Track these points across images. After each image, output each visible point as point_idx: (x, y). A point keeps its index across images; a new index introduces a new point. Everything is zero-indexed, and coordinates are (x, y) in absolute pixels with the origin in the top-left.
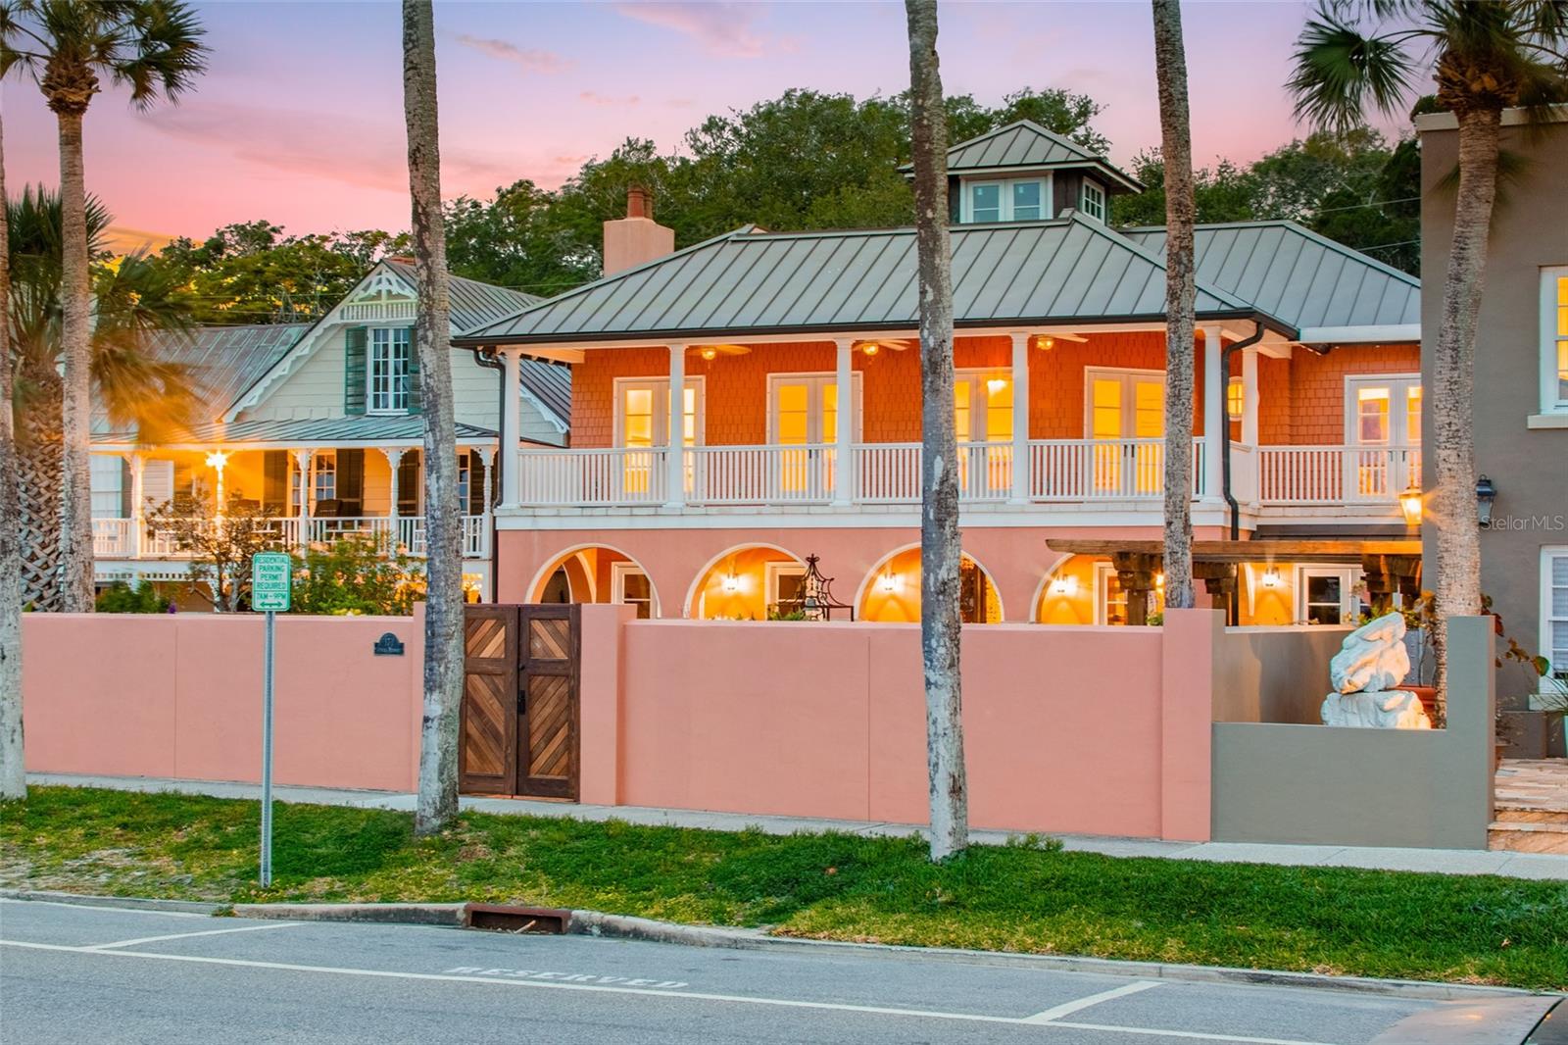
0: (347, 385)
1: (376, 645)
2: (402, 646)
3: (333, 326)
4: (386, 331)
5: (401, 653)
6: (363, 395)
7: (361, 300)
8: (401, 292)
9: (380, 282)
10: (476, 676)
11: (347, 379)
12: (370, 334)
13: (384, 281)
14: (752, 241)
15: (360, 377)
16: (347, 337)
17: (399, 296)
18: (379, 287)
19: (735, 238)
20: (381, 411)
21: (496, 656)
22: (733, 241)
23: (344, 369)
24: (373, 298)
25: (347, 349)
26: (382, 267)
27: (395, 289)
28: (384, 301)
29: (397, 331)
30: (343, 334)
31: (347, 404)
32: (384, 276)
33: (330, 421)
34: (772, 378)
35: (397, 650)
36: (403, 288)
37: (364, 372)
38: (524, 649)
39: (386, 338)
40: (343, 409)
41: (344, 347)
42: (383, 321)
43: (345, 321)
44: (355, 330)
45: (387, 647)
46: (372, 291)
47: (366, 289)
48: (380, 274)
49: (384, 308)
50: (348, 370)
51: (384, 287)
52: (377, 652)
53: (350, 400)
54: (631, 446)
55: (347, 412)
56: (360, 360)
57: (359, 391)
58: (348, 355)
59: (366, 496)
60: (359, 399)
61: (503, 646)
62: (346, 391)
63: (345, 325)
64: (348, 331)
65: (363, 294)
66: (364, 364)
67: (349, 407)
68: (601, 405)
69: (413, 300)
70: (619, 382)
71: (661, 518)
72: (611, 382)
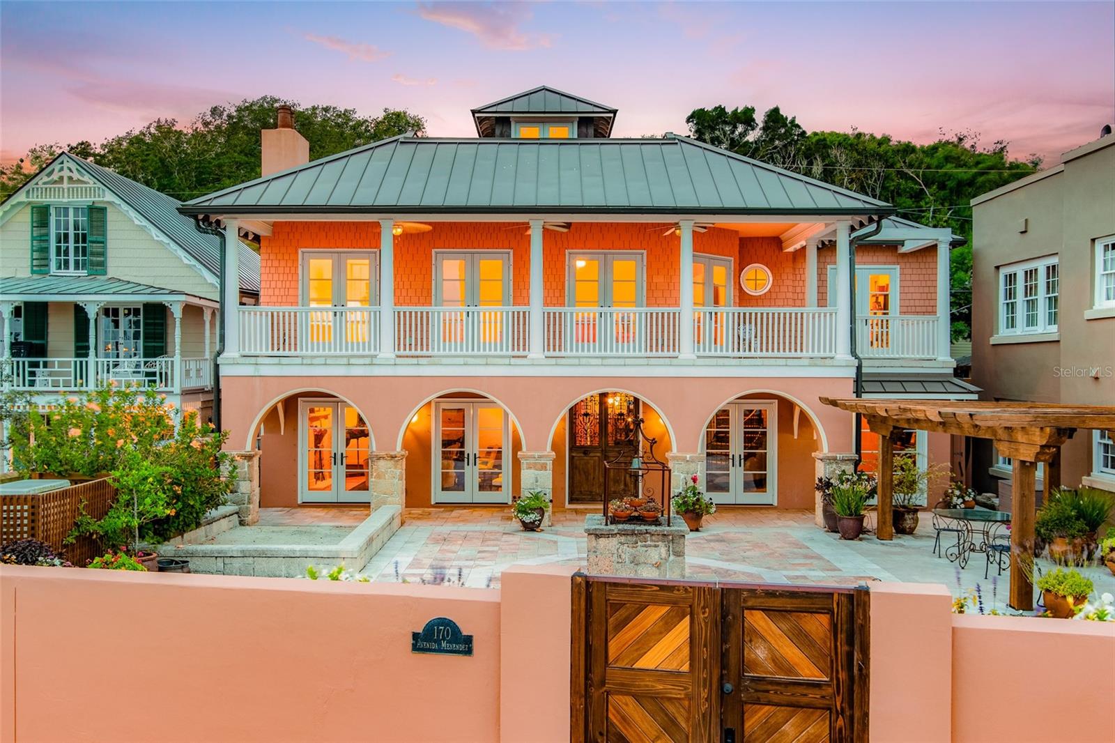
0: (33, 251)
1: (415, 636)
2: (468, 640)
3: (19, 203)
4: (66, 209)
5: (469, 652)
6: (47, 259)
7: (44, 183)
8: (81, 178)
9: (62, 169)
10: (629, 699)
11: (32, 246)
12: (52, 211)
13: (65, 168)
14: (419, 143)
15: (44, 245)
16: (32, 213)
17: (79, 181)
18: (61, 174)
19: (403, 140)
20: (63, 272)
21: (672, 666)
22: (402, 143)
23: (30, 238)
24: (55, 182)
25: (32, 222)
26: (64, 158)
27: (76, 176)
28: (66, 185)
29: (76, 209)
30: (29, 210)
31: (33, 266)
32: (66, 165)
33: (19, 279)
34: (436, 253)
35: (462, 647)
36: (82, 175)
37: (47, 241)
38: (733, 659)
39: (66, 215)
40: (30, 269)
41: (30, 220)
42: (65, 200)
43: (30, 200)
44: (40, 207)
45: (438, 642)
46: (55, 177)
47: (49, 175)
48: (62, 163)
49: (66, 190)
50: (33, 239)
51: (66, 173)
52: (415, 648)
53: (35, 263)
54: (313, 305)
55: (33, 272)
56: (43, 231)
57: (43, 255)
58: (33, 227)
59: (49, 339)
60: (43, 262)
61: (686, 651)
62: (32, 256)
63: (29, 203)
64: (33, 208)
65: (46, 179)
66: (48, 235)
67: (35, 268)
68: (287, 270)
69: (91, 185)
70: (303, 253)
71: (376, 367)
72: (297, 253)
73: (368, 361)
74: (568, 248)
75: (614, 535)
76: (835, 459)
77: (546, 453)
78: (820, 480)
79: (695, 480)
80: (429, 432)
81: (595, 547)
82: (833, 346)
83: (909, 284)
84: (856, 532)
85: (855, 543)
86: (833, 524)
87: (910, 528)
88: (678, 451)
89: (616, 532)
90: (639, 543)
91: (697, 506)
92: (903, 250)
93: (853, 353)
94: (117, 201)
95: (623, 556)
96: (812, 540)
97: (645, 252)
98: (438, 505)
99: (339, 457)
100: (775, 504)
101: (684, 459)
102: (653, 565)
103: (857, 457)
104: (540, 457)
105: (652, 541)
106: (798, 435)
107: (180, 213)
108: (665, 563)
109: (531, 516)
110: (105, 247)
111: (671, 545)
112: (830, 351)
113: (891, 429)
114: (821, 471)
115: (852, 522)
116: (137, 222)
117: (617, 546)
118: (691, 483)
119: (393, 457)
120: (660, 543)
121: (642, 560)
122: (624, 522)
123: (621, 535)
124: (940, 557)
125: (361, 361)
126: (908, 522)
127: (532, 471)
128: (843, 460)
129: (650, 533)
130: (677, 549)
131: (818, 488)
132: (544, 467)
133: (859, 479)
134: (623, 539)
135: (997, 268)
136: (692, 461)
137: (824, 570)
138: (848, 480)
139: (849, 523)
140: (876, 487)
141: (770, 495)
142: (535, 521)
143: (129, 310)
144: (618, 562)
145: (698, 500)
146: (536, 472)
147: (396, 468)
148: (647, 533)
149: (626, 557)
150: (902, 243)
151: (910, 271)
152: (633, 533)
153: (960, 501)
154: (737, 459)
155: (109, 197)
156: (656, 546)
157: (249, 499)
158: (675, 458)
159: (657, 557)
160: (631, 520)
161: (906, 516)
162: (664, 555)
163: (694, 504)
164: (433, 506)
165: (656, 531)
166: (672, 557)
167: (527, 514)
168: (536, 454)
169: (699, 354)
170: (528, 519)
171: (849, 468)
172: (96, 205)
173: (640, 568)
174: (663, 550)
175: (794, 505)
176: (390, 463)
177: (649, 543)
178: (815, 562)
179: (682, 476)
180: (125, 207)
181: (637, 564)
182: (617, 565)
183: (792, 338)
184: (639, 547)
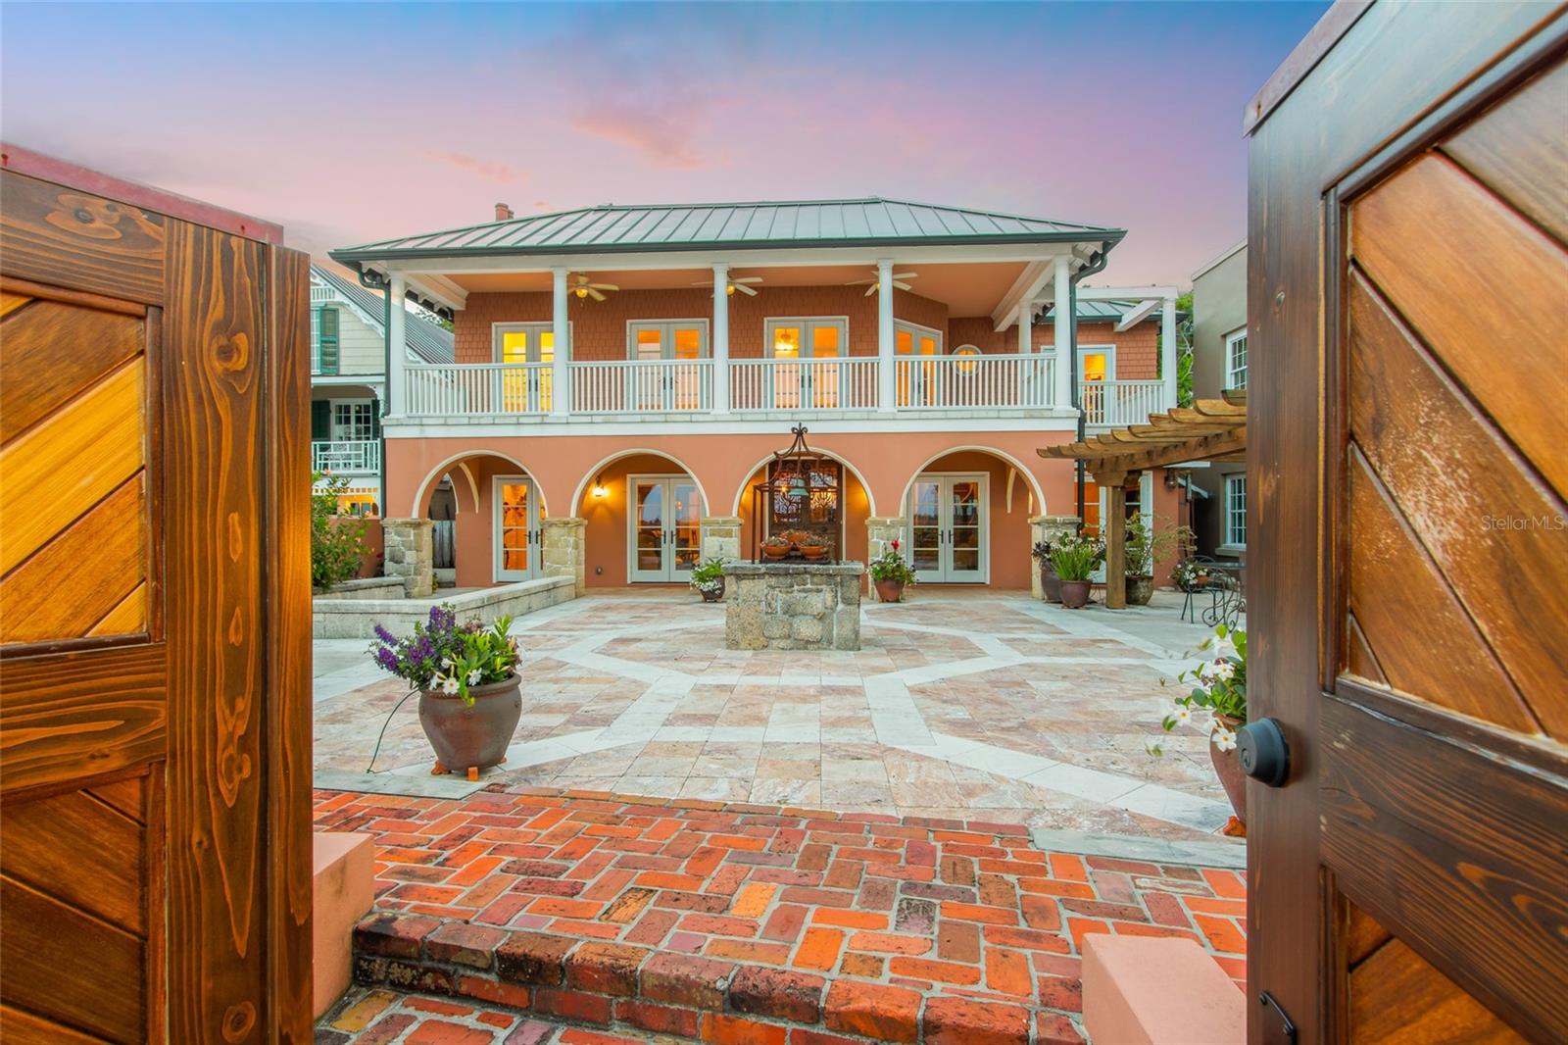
68: (481, 345)
69: (323, 287)
70: (497, 327)
71: (547, 426)
72: (490, 327)
73: (538, 420)
74: (766, 316)
75: (761, 576)
76: (1055, 522)
77: (731, 518)
78: (1038, 546)
79: (895, 545)
80: (625, 509)
81: (735, 592)
82: (1051, 397)
83: (1126, 363)
84: (1082, 601)
85: (1081, 611)
86: (1055, 595)
87: (1143, 597)
88: (877, 515)
89: (763, 570)
90: (796, 587)
91: (897, 574)
92: (1120, 327)
93: (1075, 403)
94: (347, 301)
95: (774, 604)
96: (1030, 609)
97: (847, 318)
98: (635, 584)
99: (533, 535)
100: (988, 583)
101: (884, 524)
102: (814, 616)
103: (1080, 520)
104: (725, 522)
105: (812, 583)
106: (1012, 509)
107: (333, 258)
108: (831, 614)
109: (709, 583)
110: (337, 347)
111: (839, 589)
112: (1048, 403)
113: (1125, 475)
114: (1038, 535)
115: (1077, 587)
116: (365, 321)
117: (766, 591)
118: (891, 549)
119: (566, 524)
120: (824, 587)
121: (800, 609)
122: (779, 561)
123: (771, 575)
124: (1192, 622)
125: (532, 420)
126: (1142, 590)
127: (715, 538)
128: (1064, 524)
129: (809, 573)
130: (848, 595)
131: (1036, 554)
132: (729, 534)
133: (1085, 541)
134: (773, 581)
135: (1224, 336)
136: (893, 525)
137: (1047, 633)
138: (1072, 542)
139: (1073, 589)
140: (1104, 550)
141: (983, 574)
142: (714, 590)
143: (360, 406)
144: (767, 613)
145: (898, 566)
146: (721, 539)
147: (569, 535)
148: (806, 573)
149: (778, 606)
150: (1119, 319)
151: (1126, 350)
152: (787, 574)
153: (1193, 575)
154: (946, 535)
155: (339, 297)
156: (819, 591)
157: (415, 569)
158: (875, 523)
159: (819, 606)
160: (787, 557)
161: (1139, 584)
162: (829, 603)
163: (893, 571)
164: (629, 586)
165: (818, 569)
166: (840, 606)
167: (705, 581)
168: (720, 519)
169: (900, 408)
170: (710, 585)
171: (1072, 531)
172: (330, 307)
173: (796, 621)
174: (828, 596)
175: (1009, 581)
176: (563, 531)
177: (809, 586)
178: (1036, 626)
179: (882, 542)
180: (353, 307)
181: (792, 616)
182: (765, 618)
183: (1004, 392)
184: (795, 594)
